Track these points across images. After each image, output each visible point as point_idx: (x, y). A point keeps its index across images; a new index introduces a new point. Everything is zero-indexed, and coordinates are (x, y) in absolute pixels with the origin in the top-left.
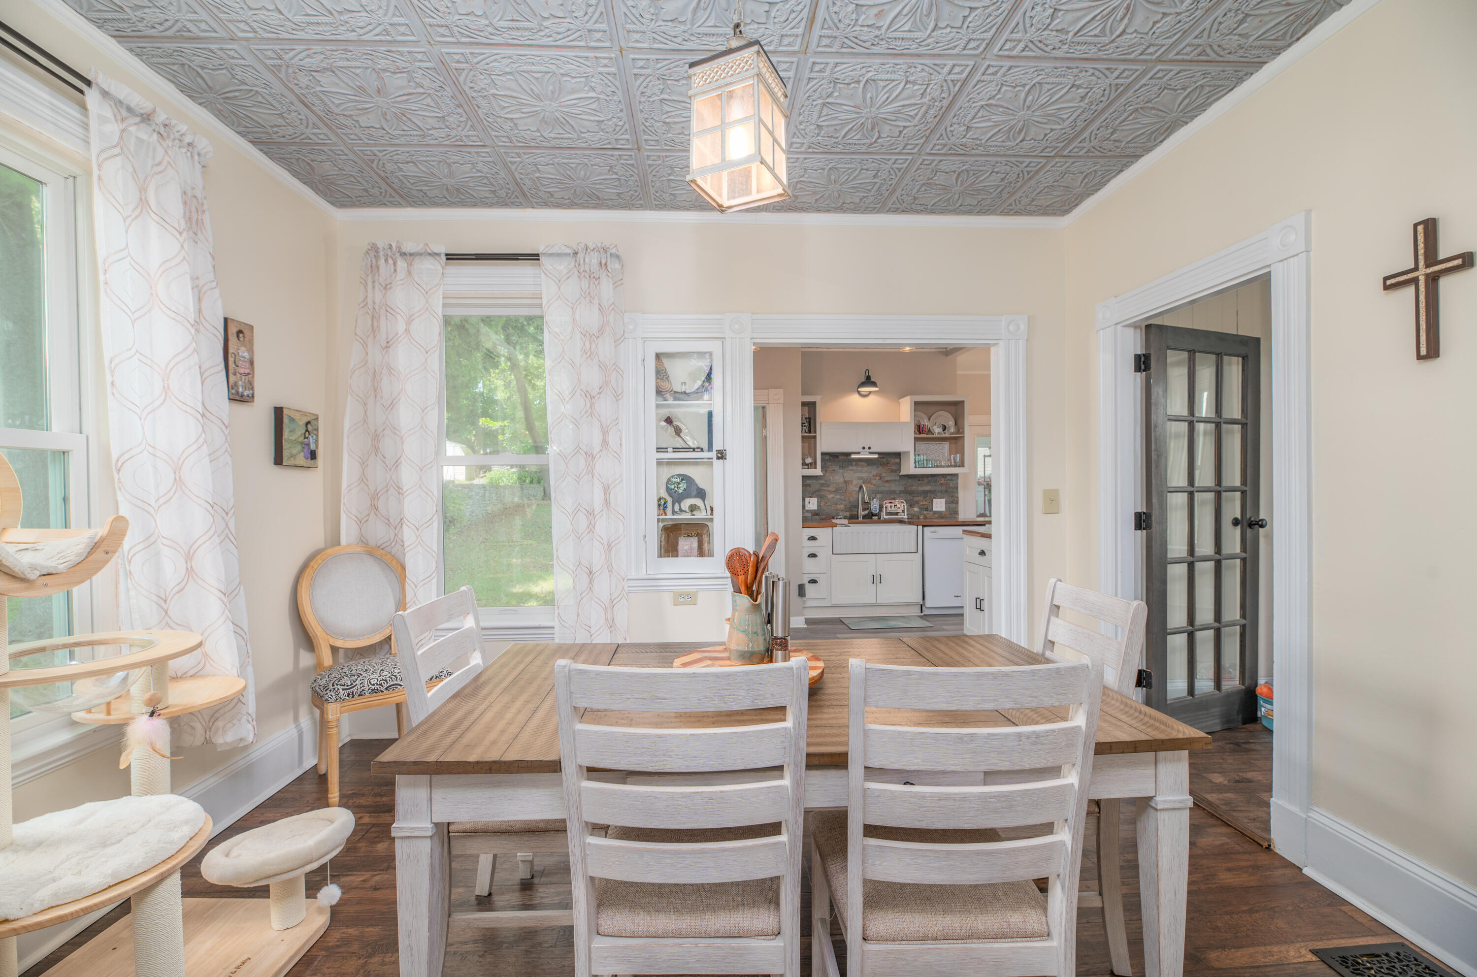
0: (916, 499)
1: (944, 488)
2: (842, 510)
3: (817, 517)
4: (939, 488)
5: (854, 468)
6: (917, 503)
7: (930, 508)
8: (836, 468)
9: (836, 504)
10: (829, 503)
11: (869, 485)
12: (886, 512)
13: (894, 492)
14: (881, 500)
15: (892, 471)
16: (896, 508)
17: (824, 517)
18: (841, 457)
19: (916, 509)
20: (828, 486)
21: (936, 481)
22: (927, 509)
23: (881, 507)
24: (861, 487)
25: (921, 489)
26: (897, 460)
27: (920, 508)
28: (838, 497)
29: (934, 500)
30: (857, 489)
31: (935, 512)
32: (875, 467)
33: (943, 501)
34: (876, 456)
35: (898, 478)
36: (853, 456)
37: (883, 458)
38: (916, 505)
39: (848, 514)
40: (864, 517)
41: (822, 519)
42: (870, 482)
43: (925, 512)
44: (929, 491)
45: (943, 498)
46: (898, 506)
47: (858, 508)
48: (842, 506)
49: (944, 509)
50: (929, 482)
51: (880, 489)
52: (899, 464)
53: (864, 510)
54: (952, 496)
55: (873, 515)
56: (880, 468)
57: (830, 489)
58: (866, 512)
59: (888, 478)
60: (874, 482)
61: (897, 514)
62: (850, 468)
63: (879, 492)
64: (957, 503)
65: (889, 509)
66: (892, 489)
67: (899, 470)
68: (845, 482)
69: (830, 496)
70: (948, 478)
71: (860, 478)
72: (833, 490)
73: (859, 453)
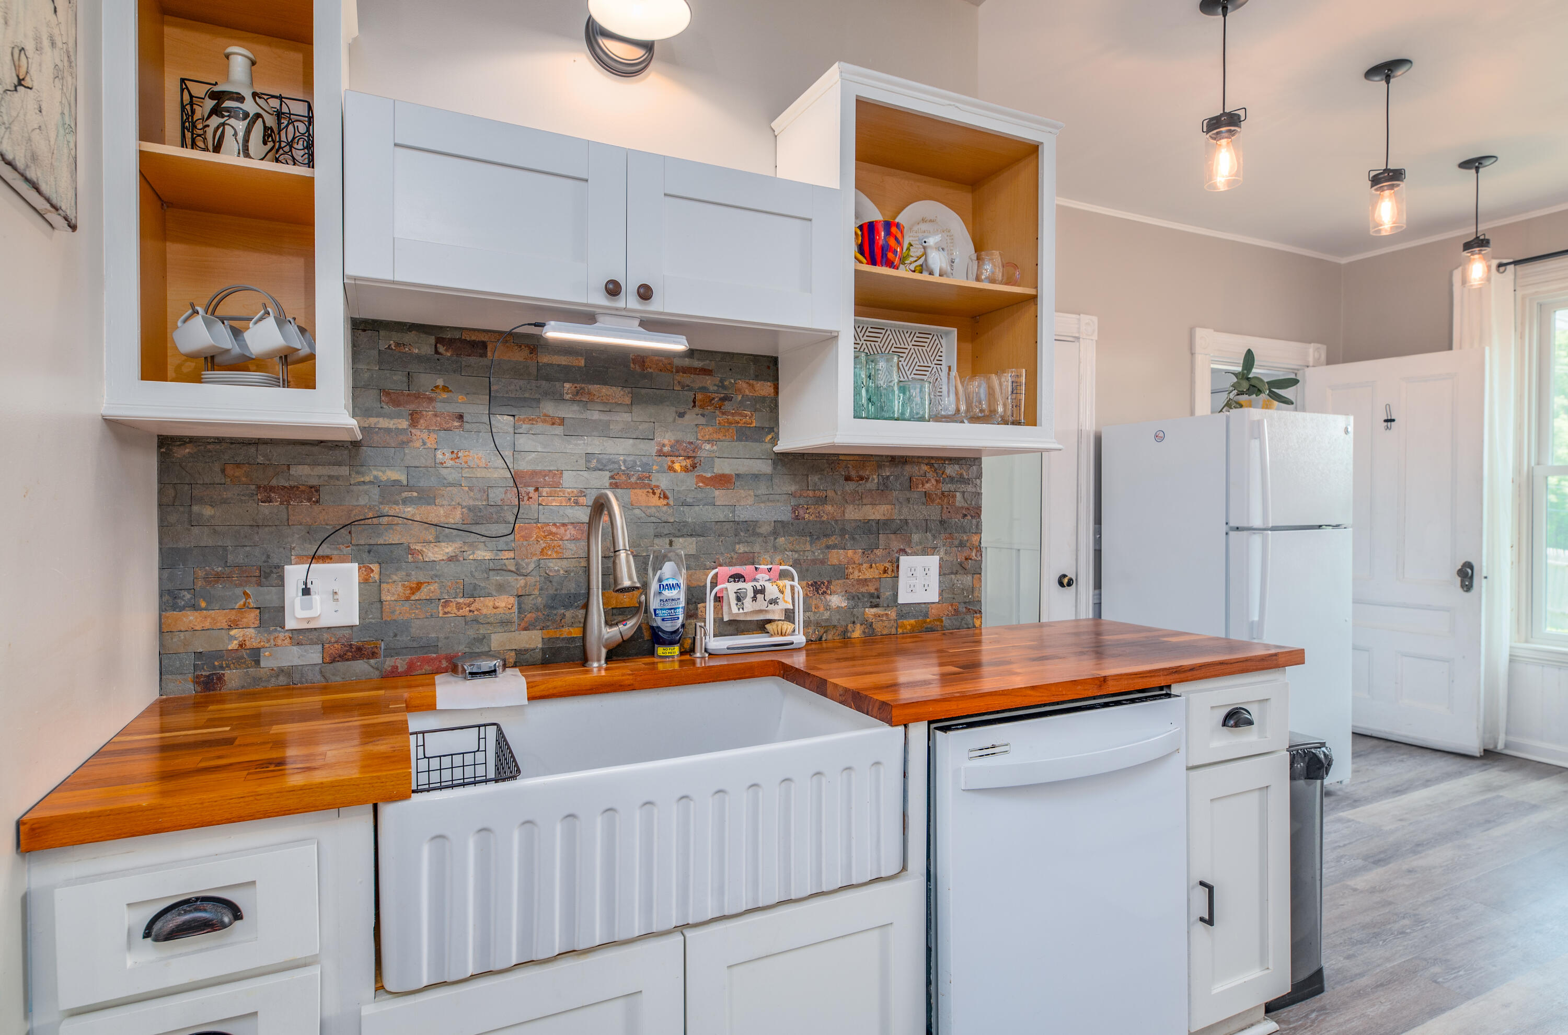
0: (837, 557)
1: (933, 512)
2: (505, 623)
3: (360, 666)
4: (919, 512)
5: (569, 412)
6: (841, 572)
7: (887, 594)
8: (476, 409)
9: (472, 592)
10: (430, 590)
11: (640, 496)
12: (719, 621)
13: (747, 529)
14: (694, 563)
15: (744, 434)
16: (761, 604)
17: (401, 663)
18: (497, 353)
19: (837, 600)
20: (427, 497)
21: (911, 484)
22: (874, 600)
23: (695, 598)
24: (600, 507)
25: (853, 513)
26: (764, 388)
27: (852, 597)
28: (483, 554)
29: (904, 560)
30: (583, 515)
31: (906, 611)
32: (669, 413)
33: (933, 561)
34: (677, 345)
35: (765, 467)
36: (555, 332)
37: (705, 372)
38: (837, 585)
39: (533, 640)
40: (616, 653)
41: (393, 674)
42: (644, 483)
43: (870, 612)
44: (882, 526)
45: (931, 551)
46: (772, 590)
47: (586, 606)
48: (505, 603)
49: (932, 596)
50: (884, 487)
51: (691, 515)
52: (772, 406)
53: (614, 615)
54: (962, 545)
55: (657, 637)
56: (691, 418)
57: (437, 513)
58: (628, 627)
59: (724, 467)
60: (663, 481)
61: (762, 626)
62: (549, 408)
63: (683, 530)
64: (977, 572)
65: (733, 610)
66: (744, 514)
67: (772, 429)
68: (516, 479)
69: (438, 552)
70: (951, 470)
71: (594, 463)
72: (456, 517)
73: (587, 317)
